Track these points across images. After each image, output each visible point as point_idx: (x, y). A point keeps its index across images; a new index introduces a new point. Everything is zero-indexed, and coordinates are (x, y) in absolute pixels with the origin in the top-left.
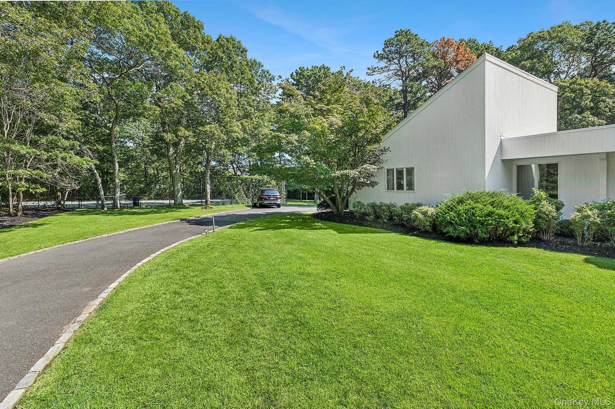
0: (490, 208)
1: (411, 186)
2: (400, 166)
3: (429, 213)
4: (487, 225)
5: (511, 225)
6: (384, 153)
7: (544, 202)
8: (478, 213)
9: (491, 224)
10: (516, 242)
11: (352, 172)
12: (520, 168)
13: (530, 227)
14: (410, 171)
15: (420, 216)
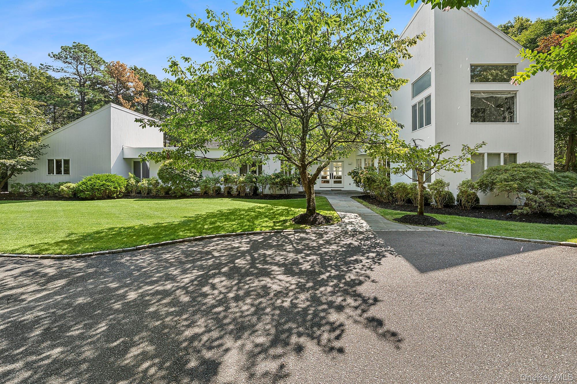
0: (104, 182)
1: (67, 172)
2: (59, 158)
3: (71, 187)
4: (101, 190)
5: (113, 189)
6: (44, 148)
7: (132, 179)
8: (97, 184)
9: (103, 190)
10: (116, 197)
11: (8, 161)
12: (135, 162)
13: (123, 190)
14: (67, 162)
15: (65, 189)
